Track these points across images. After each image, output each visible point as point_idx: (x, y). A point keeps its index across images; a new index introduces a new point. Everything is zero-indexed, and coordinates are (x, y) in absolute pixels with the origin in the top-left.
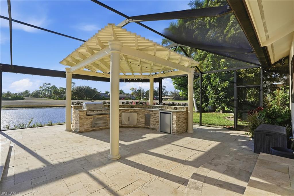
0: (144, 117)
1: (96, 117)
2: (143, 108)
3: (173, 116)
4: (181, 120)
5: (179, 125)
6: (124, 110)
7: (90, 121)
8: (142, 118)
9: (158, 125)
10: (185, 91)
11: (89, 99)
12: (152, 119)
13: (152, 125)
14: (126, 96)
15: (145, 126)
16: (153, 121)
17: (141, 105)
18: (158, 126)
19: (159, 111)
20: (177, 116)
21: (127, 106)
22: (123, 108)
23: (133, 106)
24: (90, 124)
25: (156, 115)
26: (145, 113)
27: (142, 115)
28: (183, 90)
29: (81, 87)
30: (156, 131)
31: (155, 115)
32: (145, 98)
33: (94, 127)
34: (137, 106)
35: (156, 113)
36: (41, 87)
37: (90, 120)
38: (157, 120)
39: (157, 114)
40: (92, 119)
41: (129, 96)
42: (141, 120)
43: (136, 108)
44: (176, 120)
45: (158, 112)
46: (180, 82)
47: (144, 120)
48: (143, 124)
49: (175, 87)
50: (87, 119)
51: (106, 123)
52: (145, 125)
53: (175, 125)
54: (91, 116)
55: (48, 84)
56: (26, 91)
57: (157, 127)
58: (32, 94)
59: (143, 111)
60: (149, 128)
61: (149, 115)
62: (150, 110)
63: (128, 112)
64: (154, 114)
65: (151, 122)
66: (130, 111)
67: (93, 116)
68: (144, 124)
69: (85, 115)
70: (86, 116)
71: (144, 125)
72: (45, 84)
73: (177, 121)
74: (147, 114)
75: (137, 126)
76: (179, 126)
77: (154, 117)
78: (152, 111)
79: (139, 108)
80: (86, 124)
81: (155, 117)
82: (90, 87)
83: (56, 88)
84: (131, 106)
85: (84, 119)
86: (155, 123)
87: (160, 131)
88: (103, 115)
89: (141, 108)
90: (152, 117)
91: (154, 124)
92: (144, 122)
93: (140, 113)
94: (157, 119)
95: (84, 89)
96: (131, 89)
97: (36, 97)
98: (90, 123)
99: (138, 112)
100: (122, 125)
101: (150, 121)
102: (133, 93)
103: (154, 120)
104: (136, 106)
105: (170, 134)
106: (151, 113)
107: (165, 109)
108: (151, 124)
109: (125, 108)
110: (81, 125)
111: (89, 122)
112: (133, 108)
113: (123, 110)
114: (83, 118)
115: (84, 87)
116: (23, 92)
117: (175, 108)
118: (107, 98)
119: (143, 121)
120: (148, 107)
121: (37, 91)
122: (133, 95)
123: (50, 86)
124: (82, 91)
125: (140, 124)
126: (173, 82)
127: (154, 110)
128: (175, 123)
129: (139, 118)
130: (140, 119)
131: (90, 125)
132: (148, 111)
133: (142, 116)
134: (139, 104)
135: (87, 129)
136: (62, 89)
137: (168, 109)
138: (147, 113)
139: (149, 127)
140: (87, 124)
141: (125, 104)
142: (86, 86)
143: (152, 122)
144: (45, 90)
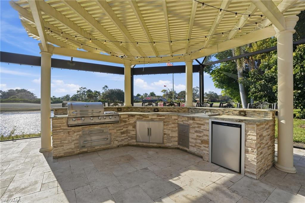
0: (177, 129)
1: (87, 129)
2: (175, 111)
3: (246, 131)
4: (264, 141)
5: (261, 153)
6: (140, 115)
7: (75, 136)
8: (172, 131)
9: (207, 149)
10: (229, 89)
11: (121, 101)
12: (192, 135)
13: (192, 146)
14: (157, 98)
15: (179, 146)
16: (195, 139)
17: (171, 107)
18: (206, 151)
19: (208, 119)
20: (258, 132)
21: (148, 108)
22: (141, 112)
23: (157, 109)
24: (75, 142)
25: (202, 127)
26: (179, 122)
27: (173, 125)
28: (225, 89)
29: (112, 90)
30: (201, 159)
31: (198, 127)
32: (177, 100)
33: (84, 147)
34: (165, 108)
35: (202, 123)
36: (78, 92)
37: (76, 134)
38: (205, 138)
39: (204, 125)
40: (80, 133)
41: (160, 98)
42: (170, 135)
43: (162, 112)
44: (256, 144)
45: (207, 121)
46: (222, 77)
47: (176, 134)
48: (174, 141)
49: (215, 85)
50: (69, 132)
51: (108, 139)
52: (179, 144)
53: (255, 156)
54: (77, 128)
55: (84, 88)
56: (67, 95)
57: (204, 151)
58: (72, 98)
59: (174, 117)
60: (186, 151)
61: (185, 126)
62: (188, 117)
63: (148, 119)
64: (196, 126)
65: (190, 140)
66: (150, 117)
67: (80, 127)
68: (176, 141)
69: (64, 126)
70: (67, 128)
71: (176, 143)
72: (82, 88)
73: (259, 145)
74: (182, 123)
75: (163, 145)
76: (262, 155)
77: (196, 132)
78: (193, 119)
79: (168, 111)
80: (66, 142)
81: (200, 132)
82: (121, 90)
83: (91, 91)
84: (154, 109)
85: (62, 134)
86: (200, 144)
87: (212, 162)
88: (101, 125)
89: (172, 111)
90: (192, 131)
91: (197, 144)
92: (177, 139)
93: (169, 122)
94: (204, 135)
95: (116, 92)
96: (162, 91)
97: (75, 101)
98: (76, 140)
99: (165, 120)
100: (136, 141)
101: (188, 138)
102: (164, 95)
103: (197, 136)
104: (163, 108)
105: (239, 175)
106: (191, 122)
107: (219, 115)
108: (190, 144)
109: (144, 112)
110: (57, 144)
111: (73, 139)
112: (158, 111)
113: (139, 117)
114: (61, 132)
115: (115, 90)
116: (65, 96)
117: (242, 113)
118: (139, 100)
119: (175, 137)
120: (184, 110)
121: (75, 95)
122: (165, 97)
123: (86, 90)
124: (114, 94)
125: (169, 143)
126: (212, 78)
127: (198, 117)
128: (255, 150)
129: (167, 132)
130: (170, 132)
131: (75, 144)
132: (183, 119)
133: (173, 128)
134: (168, 106)
135: (70, 150)
136: (96, 93)
137: (224, 114)
138: (182, 121)
139: (186, 149)
140: (70, 143)
141: (147, 106)
142: (118, 89)
143: (193, 140)
144: (82, 94)
